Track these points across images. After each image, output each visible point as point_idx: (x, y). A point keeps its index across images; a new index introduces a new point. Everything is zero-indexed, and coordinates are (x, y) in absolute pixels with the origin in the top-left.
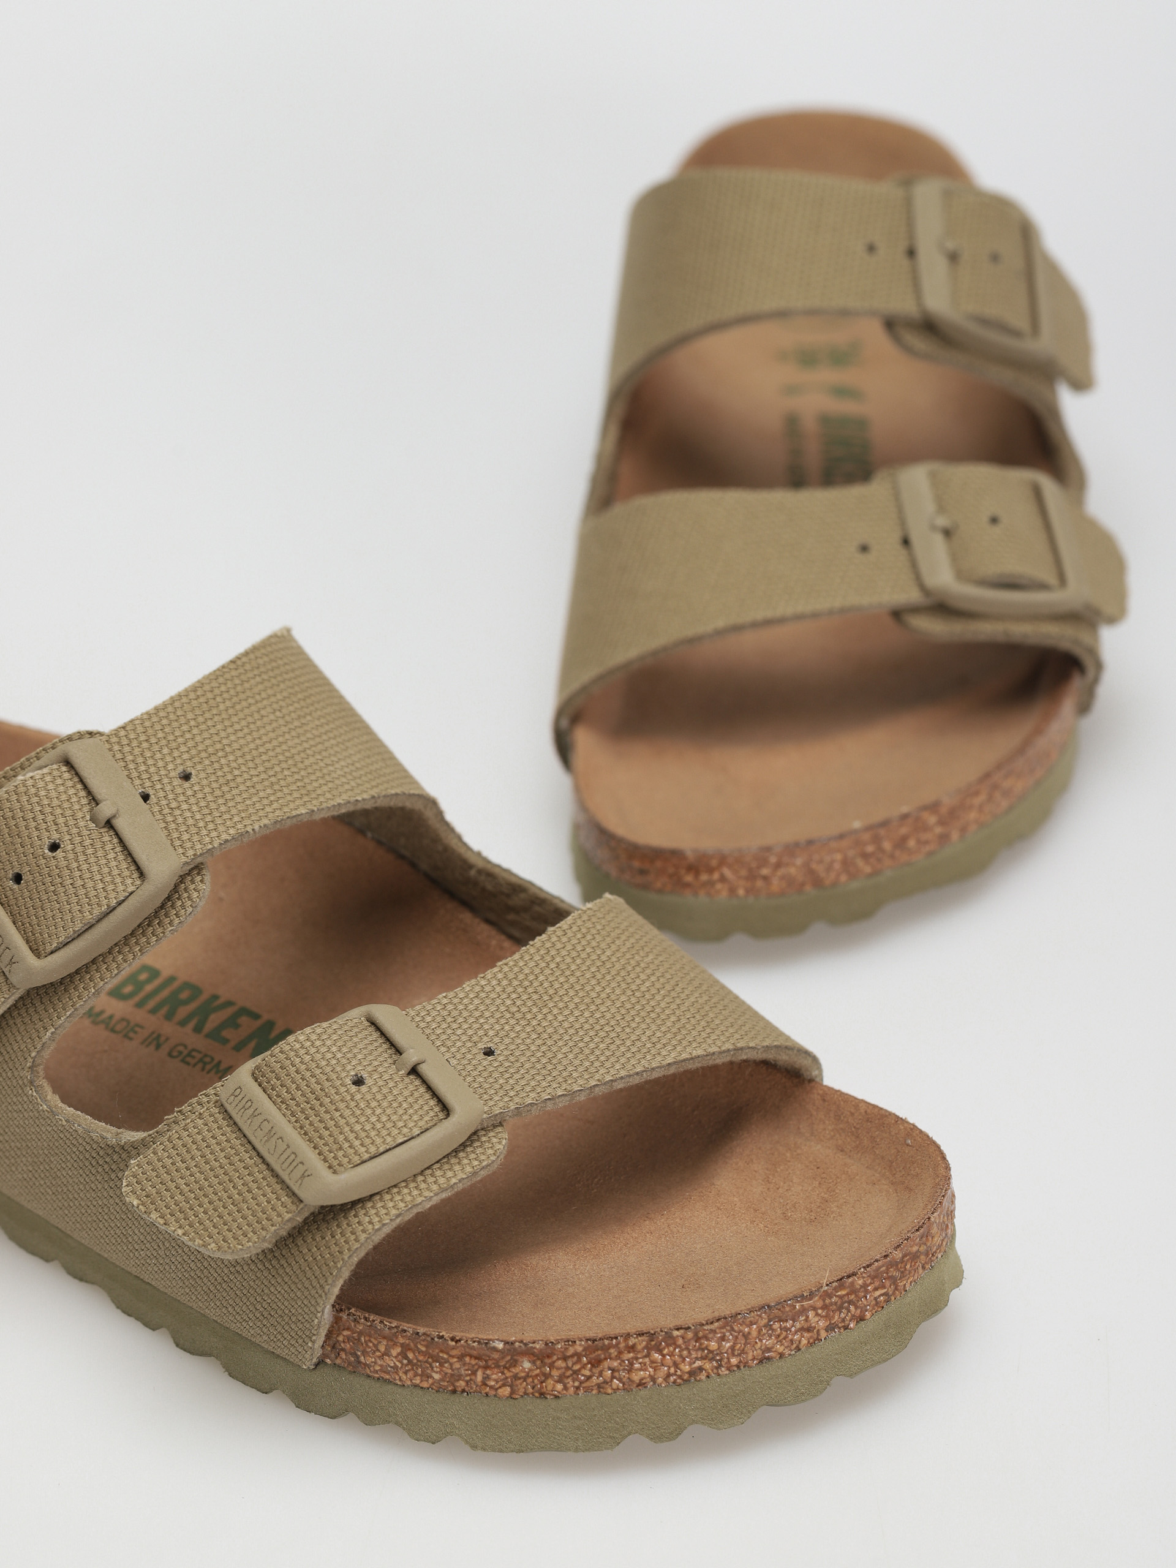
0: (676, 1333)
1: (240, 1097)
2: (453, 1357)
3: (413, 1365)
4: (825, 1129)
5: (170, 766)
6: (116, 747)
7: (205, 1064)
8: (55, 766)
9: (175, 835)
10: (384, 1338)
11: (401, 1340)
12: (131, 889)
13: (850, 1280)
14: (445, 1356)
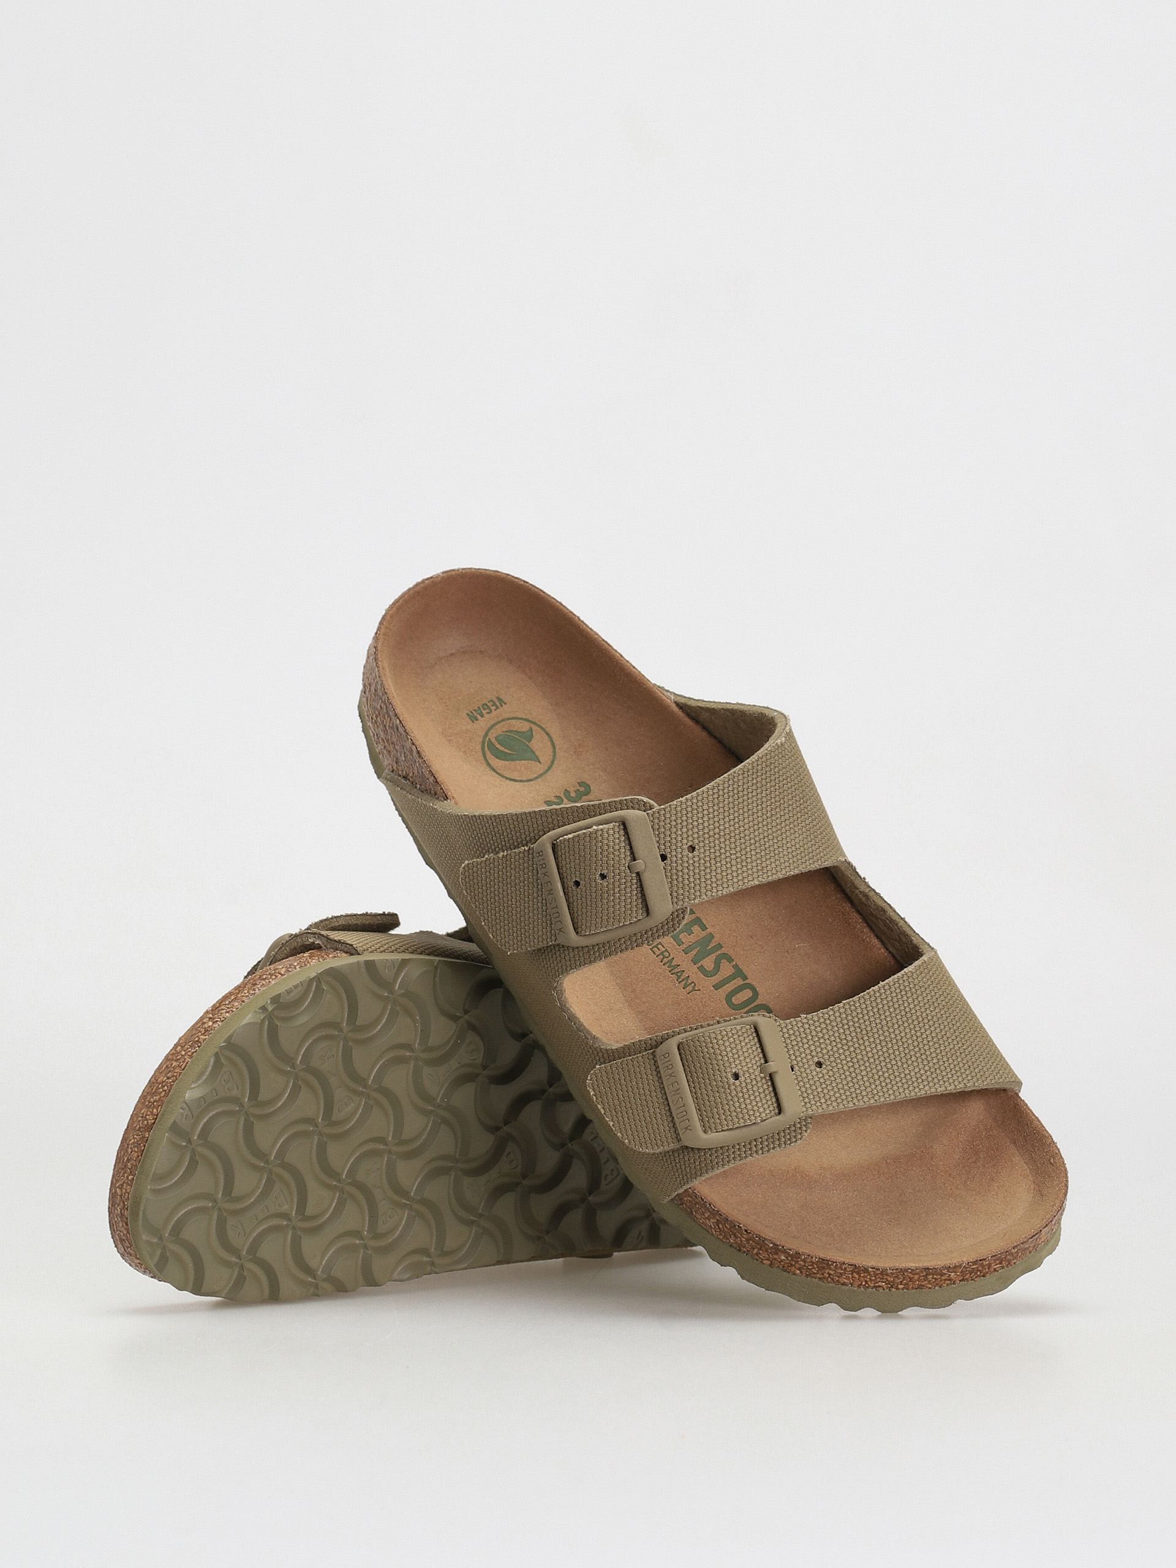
0: (870, 1270)
1: (667, 1060)
2: (744, 1238)
3: (720, 1230)
4: (1010, 1124)
5: (685, 841)
6: (656, 821)
7: (664, 957)
8: (617, 824)
9: (675, 889)
10: (709, 1212)
11: (718, 1218)
12: (641, 917)
13: (981, 1262)
14: (739, 1236)
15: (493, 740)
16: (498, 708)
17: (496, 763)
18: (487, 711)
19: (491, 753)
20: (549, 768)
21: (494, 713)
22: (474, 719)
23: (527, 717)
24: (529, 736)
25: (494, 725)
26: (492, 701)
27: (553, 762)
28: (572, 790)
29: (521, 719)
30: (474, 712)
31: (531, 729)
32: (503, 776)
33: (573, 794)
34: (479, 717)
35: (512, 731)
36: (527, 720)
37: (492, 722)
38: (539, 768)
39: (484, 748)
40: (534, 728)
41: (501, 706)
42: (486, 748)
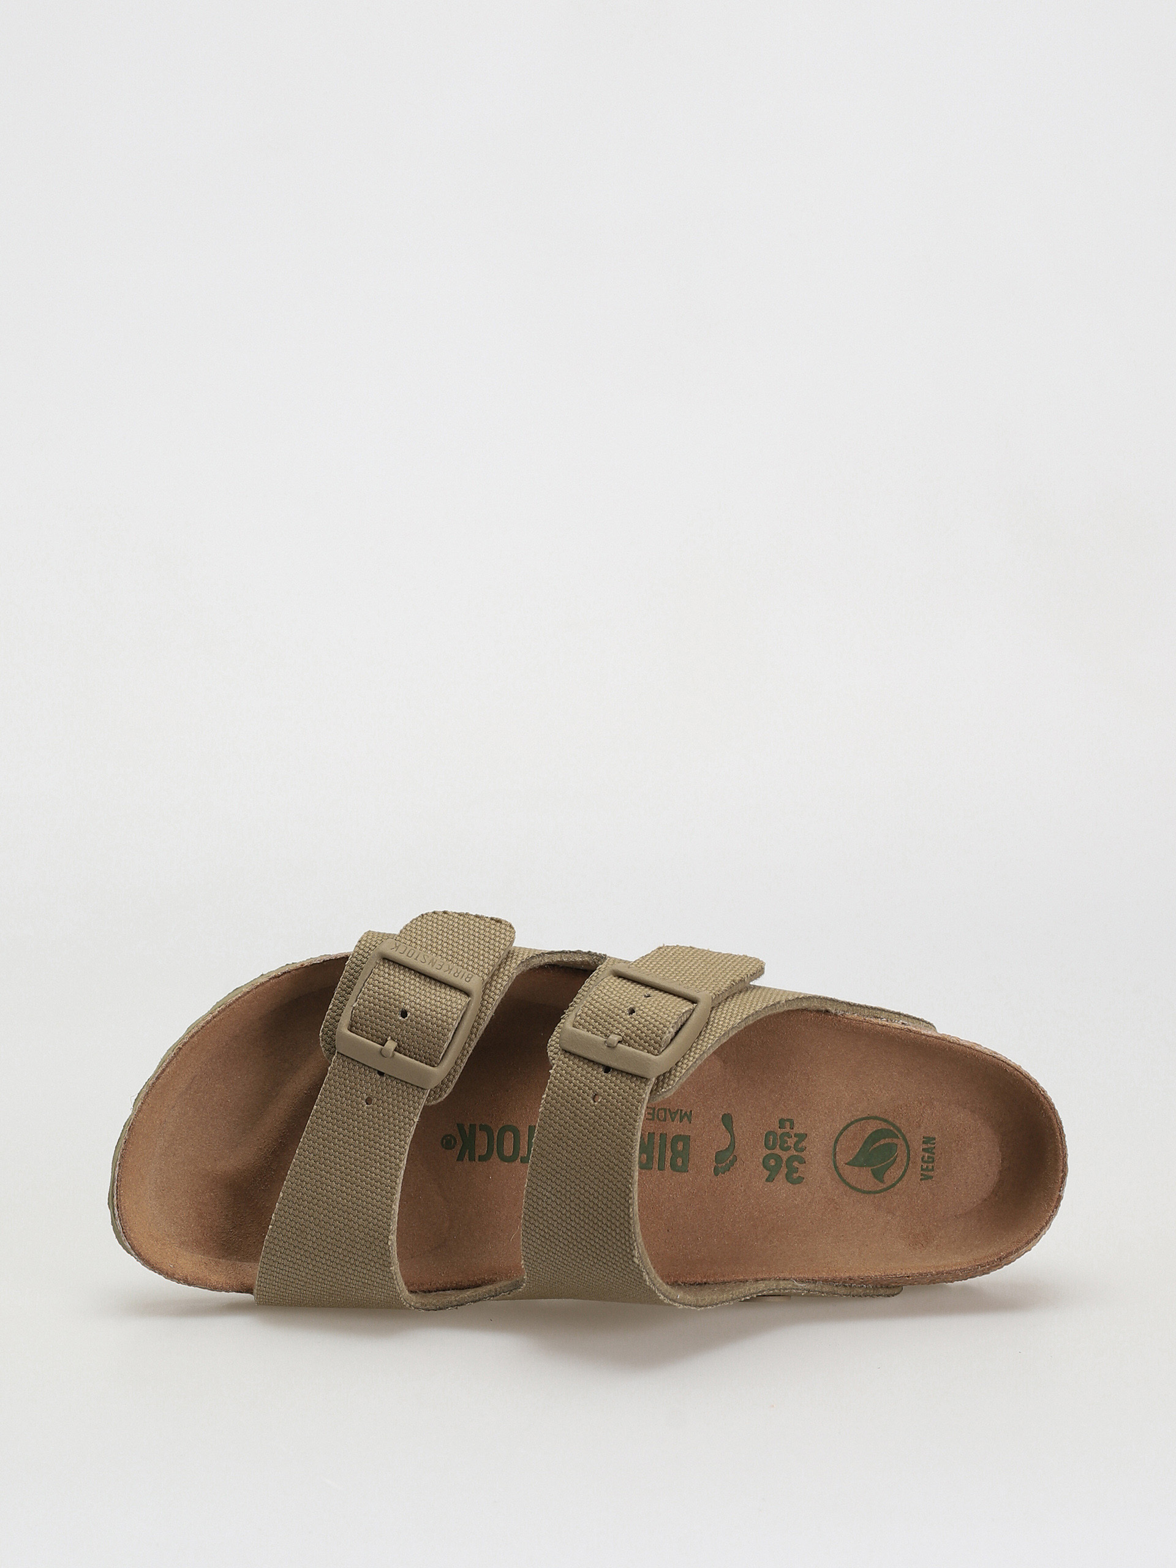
15: (895, 1141)
16: (922, 1170)
17: (871, 1127)
18: (926, 1158)
19: (885, 1129)
20: (836, 1167)
21: (920, 1163)
22: (928, 1140)
23: (895, 1189)
24: (878, 1175)
25: (909, 1154)
26: (933, 1170)
27: (840, 1175)
28: (802, 1168)
29: (897, 1182)
30: (933, 1146)
31: (882, 1181)
32: (857, 1121)
33: (796, 1164)
34: (925, 1146)
35: (892, 1165)
36: (893, 1186)
37: (912, 1153)
38: (842, 1159)
39: (893, 1127)
40: (882, 1186)
41: (922, 1175)
42: (892, 1128)
